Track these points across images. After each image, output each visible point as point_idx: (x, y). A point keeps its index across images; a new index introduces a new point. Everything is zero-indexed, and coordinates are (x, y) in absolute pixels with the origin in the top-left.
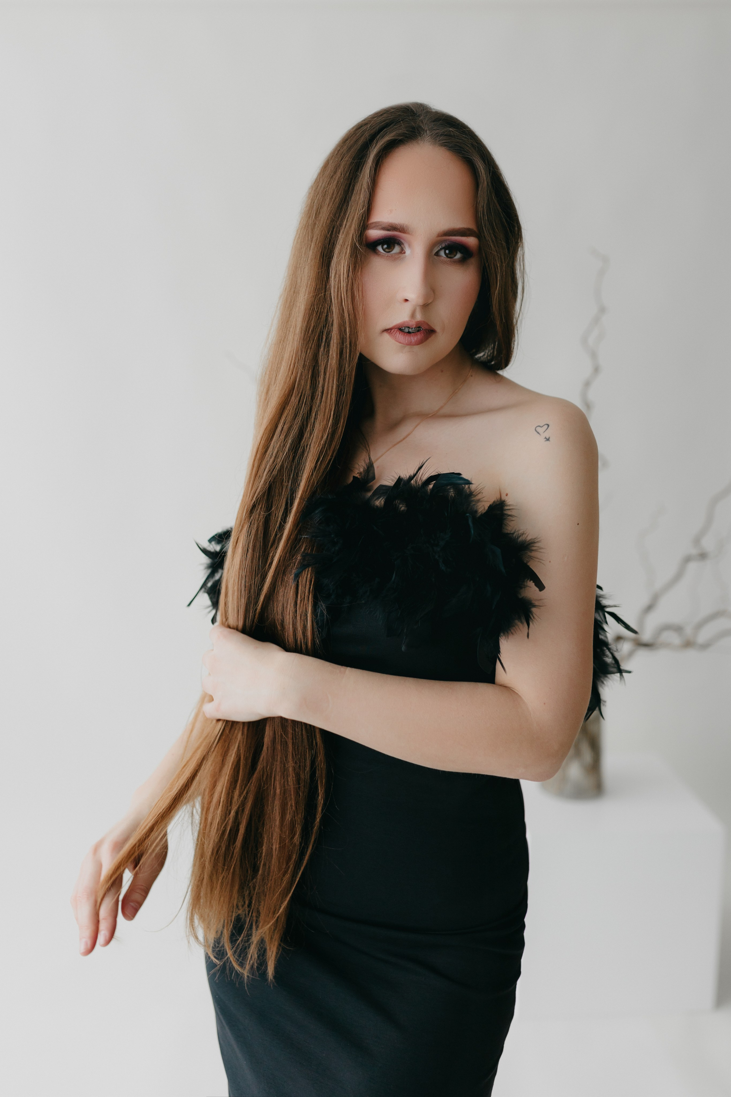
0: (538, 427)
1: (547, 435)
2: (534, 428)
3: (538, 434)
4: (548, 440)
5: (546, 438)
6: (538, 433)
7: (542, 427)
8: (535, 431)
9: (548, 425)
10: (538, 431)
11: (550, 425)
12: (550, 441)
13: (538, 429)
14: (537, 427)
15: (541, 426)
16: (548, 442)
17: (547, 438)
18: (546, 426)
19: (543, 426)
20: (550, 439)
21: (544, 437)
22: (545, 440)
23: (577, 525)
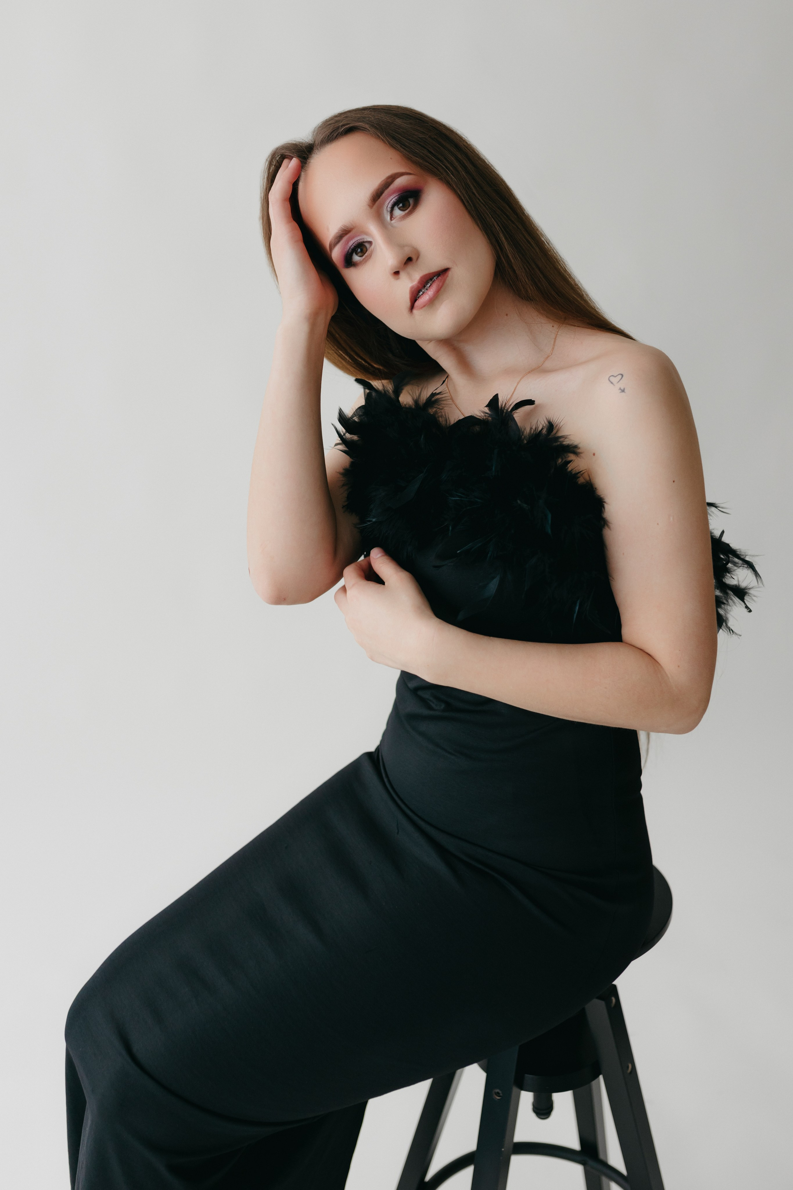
0: (612, 377)
1: (622, 385)
2: (608, 378)
3: (612, 385)
4: (623, 391)
5: (620, 389)
6: (612, 383)
7: (615, 377)
8: (608, 381)
9: (622, 375)
10: (612, 381)
11: (623, 375)
12: (625, 392)
13: (612, 379)
14: (610, 376)
15: (615, 375)
16: (623, 393)
17: (622, 388)
18: (620, 377)
19: (617, 376)
20: (625, 391)
21: (619, 388)
22: (620, 391)
23: (673, 482)
